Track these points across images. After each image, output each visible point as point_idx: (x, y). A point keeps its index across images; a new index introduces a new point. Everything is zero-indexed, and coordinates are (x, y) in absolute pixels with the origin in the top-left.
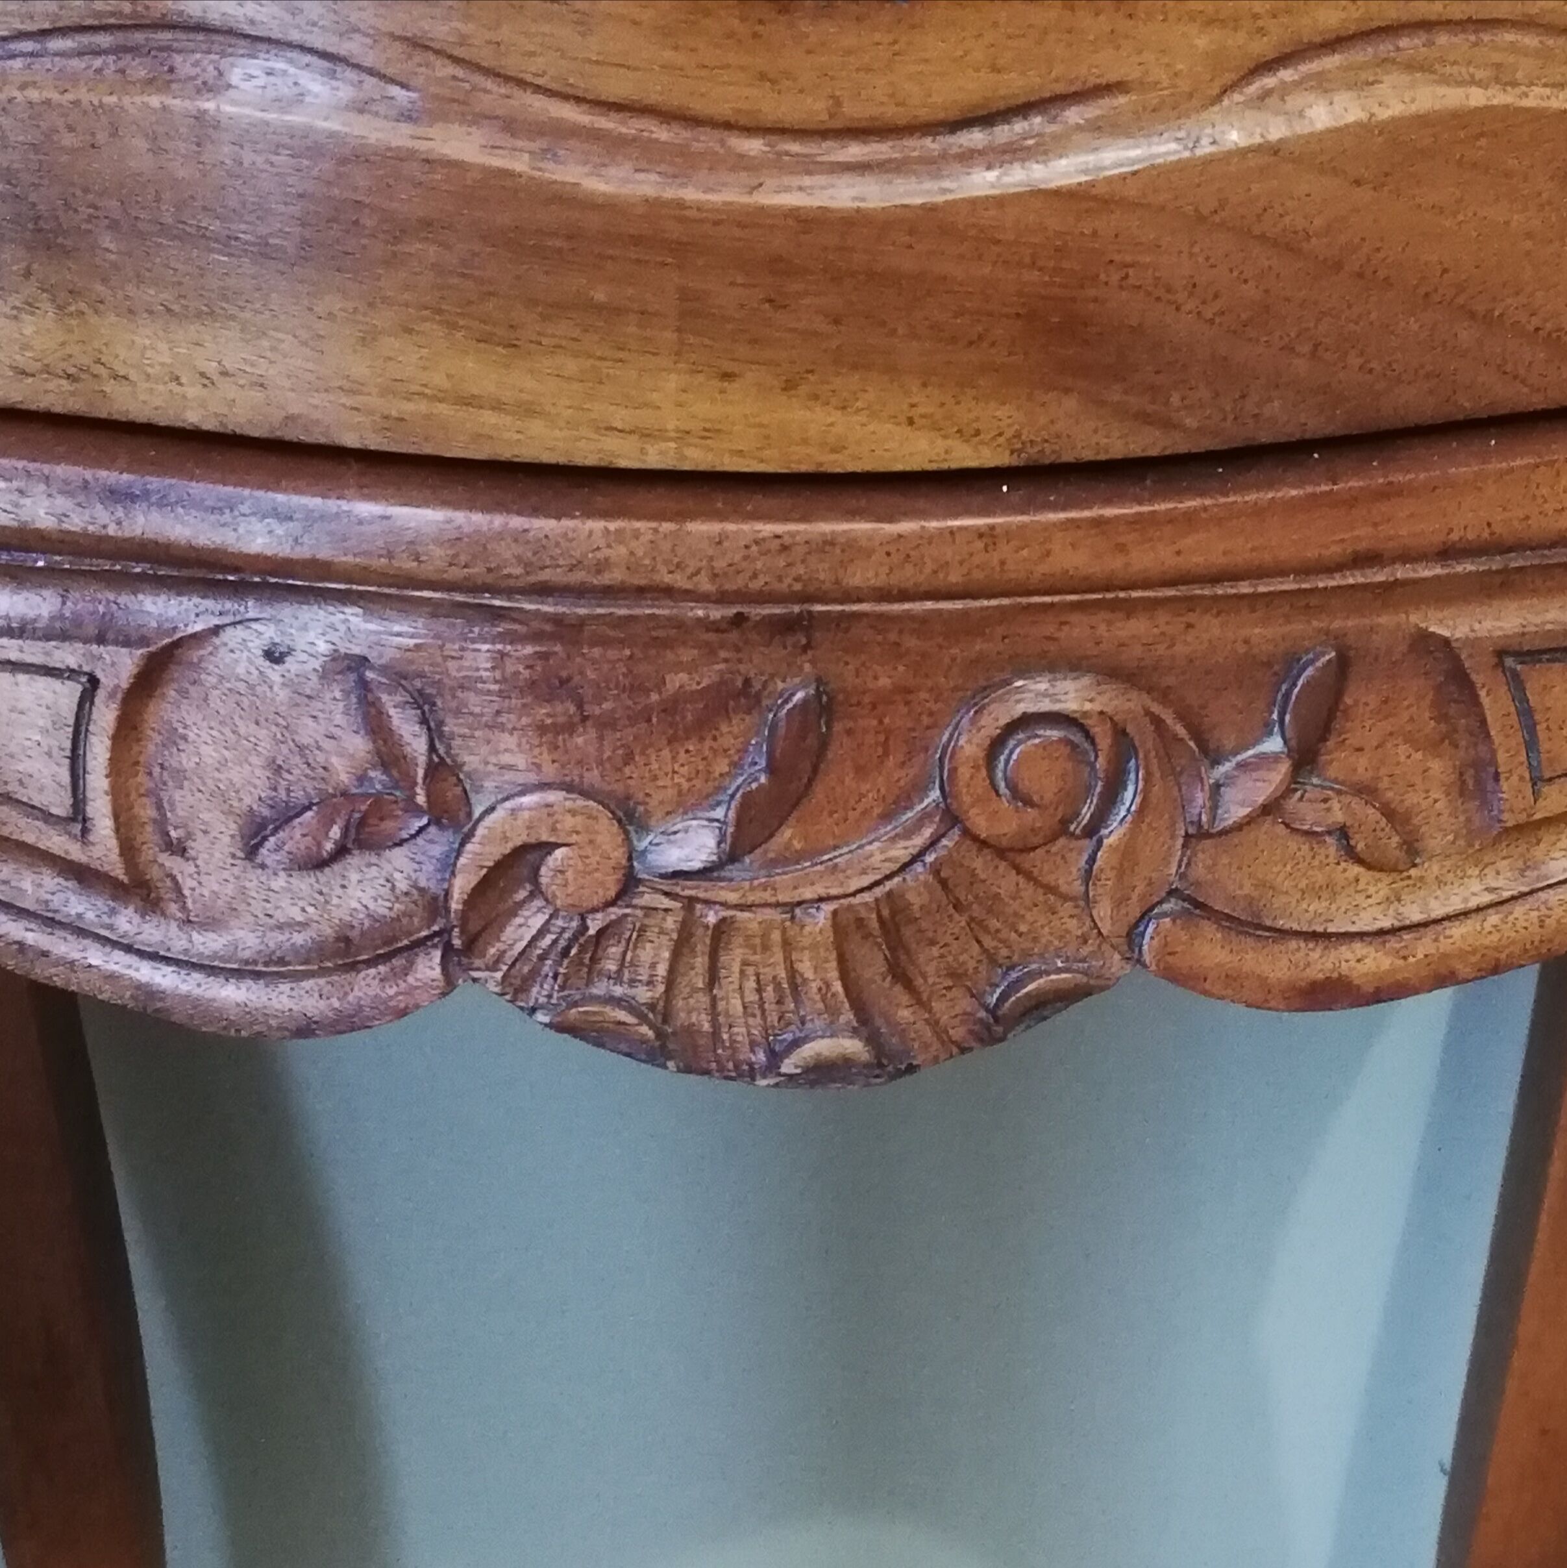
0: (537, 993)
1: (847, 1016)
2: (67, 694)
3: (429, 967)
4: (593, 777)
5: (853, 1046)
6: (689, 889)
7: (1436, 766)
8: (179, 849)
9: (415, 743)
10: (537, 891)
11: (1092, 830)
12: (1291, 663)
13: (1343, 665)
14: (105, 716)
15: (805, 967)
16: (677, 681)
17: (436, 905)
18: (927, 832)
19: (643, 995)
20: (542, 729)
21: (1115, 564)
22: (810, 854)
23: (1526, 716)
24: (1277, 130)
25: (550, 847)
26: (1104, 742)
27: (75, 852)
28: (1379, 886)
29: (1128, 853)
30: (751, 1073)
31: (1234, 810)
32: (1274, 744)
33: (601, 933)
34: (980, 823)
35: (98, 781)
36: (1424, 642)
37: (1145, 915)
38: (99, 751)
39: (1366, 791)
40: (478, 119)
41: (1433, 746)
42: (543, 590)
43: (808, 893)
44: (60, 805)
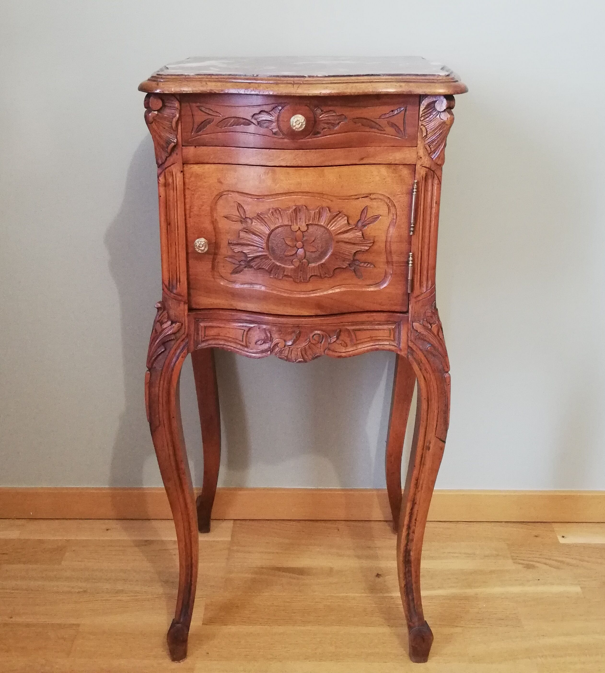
0: (277, 355)
1: (302, 357)
2: (243, 331)
3: (269, 353)
4: (282, 338)
5: (302, 360)
6: (290, 347)
7: (348, 339)
8: (250, 343)
9: (269, 335)
10: (278, 347)
11: (321, 343)
12: (336, 330)
13: (340, 331)
14: (245, 333)
15: (298, 353)
16: (289, 330)
17: (270, 348)
18: (308, 343)
19: (286, 355)
20: (279, 334)
21: (322, 323)
22: (299, 344)
23: (356, 336)
24: (334, 292)
25: (279, 343)
26: (321, 336)
27: (242, 344)
28: (344, 348)
29: (324, 344)
30: (294, 362)
31: (332, 342)
32: (335, 337)
33: (283, 350)
34: (312, 342)
35: (244, 338)
36: (347, 329)
37: (325, 350)
38: (245, 336)
39: (343, 341)
40: (276, 290)
41: (348, 337)
42: (279, 324)
43: (299, 347)
44: (241, 340)
